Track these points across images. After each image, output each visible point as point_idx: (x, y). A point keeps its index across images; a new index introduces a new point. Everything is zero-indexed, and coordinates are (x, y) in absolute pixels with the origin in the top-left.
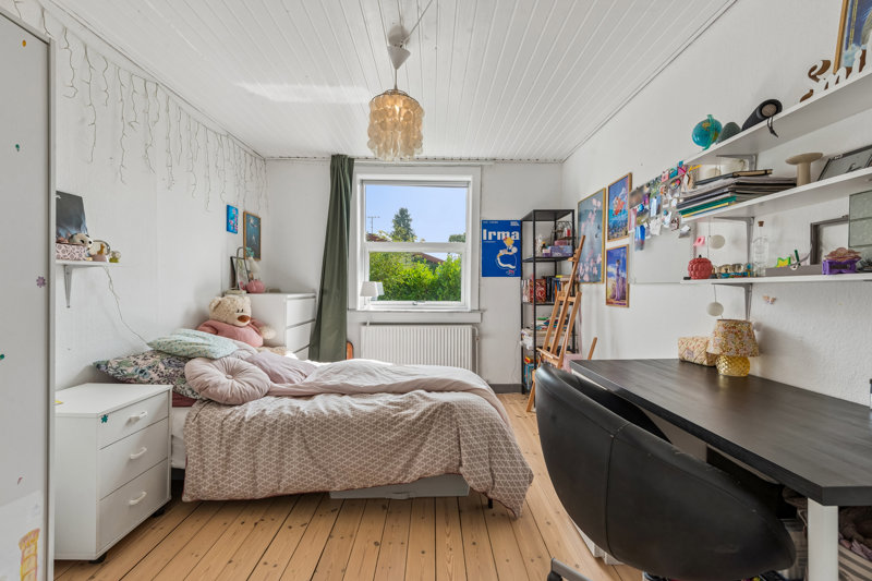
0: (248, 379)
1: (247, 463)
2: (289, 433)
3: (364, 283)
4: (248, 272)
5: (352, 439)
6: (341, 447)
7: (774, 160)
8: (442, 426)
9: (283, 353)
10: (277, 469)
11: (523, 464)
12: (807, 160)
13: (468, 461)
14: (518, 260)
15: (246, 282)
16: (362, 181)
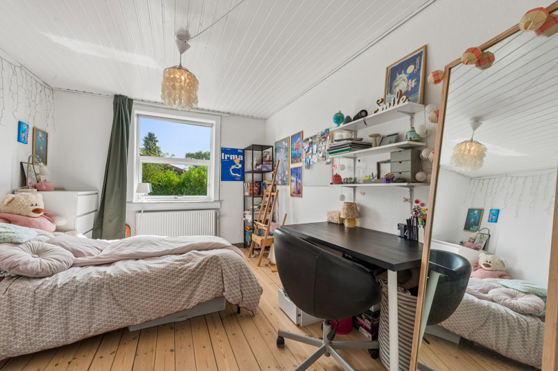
0: (53, 256)
1: (60, 318)
2: (98, 291)
3: (139, 184)
4: (36, 174)
5: (151, 287)
6: (142, 293)
7: (364, 134)
8: (212, 270)
9: (74, 235)
10: (88, 318)
11: (258, 284)
12: (376, 136)
13: (228, 288)
14: (242, 172)
15: (35, 183)
16: (138, 115)
